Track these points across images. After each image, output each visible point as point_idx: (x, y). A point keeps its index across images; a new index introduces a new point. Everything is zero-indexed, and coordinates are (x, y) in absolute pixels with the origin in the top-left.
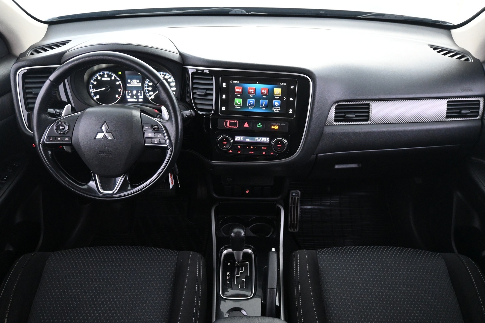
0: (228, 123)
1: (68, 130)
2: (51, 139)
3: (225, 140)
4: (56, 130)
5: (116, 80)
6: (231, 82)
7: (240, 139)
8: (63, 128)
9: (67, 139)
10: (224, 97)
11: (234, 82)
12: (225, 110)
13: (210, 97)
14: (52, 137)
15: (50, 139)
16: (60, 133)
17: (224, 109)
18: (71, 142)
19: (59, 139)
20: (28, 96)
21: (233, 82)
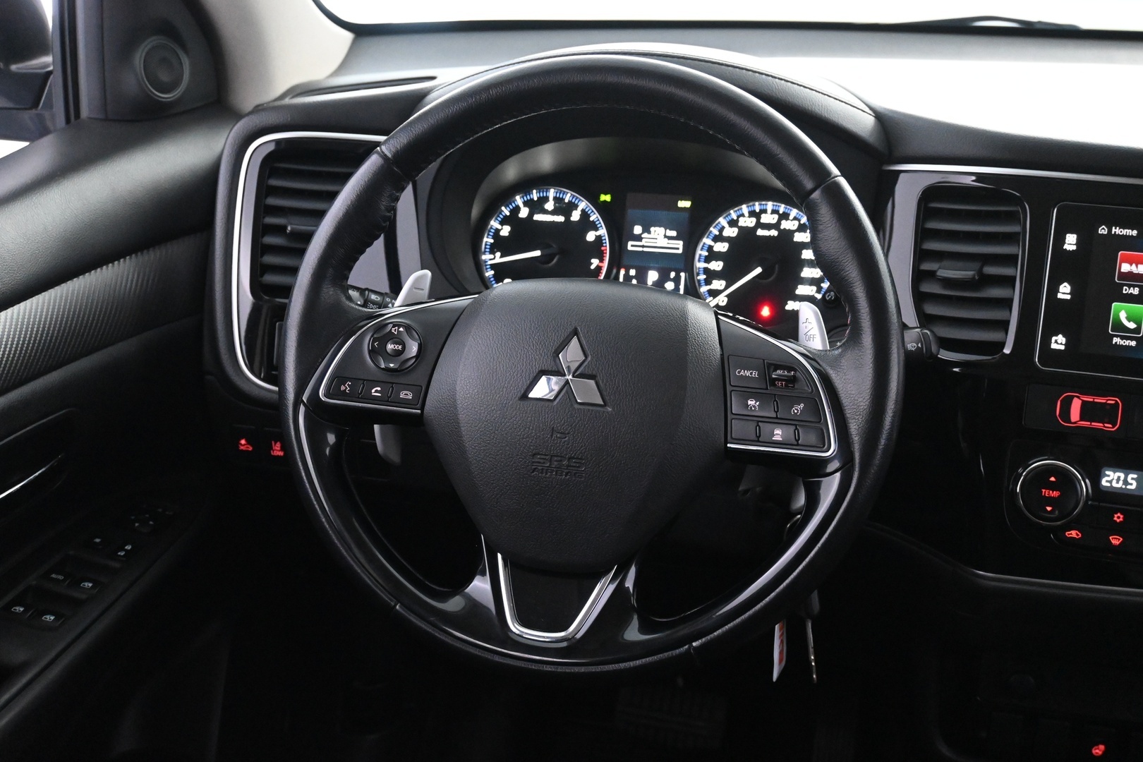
0: (1076, 406)
1: (417, 357)
2: (346, 388)
3: (1053, 479)
4: (373, 352)
5: (586, 224)
6: (1103, 230)
7: (1126, 482)
8: (400, 347)
9: (406, 395)
10: (1065, 291)
11: (1117, 231)
12: (1062, 348)
13: (996, 292)
14: (350, 379)
15: (343, 388)
16: (383, 366)
17: (1059, 342)
18: (422, 409)
19: (375, 391)
20: (269, 240)
21: (1110, 231)
